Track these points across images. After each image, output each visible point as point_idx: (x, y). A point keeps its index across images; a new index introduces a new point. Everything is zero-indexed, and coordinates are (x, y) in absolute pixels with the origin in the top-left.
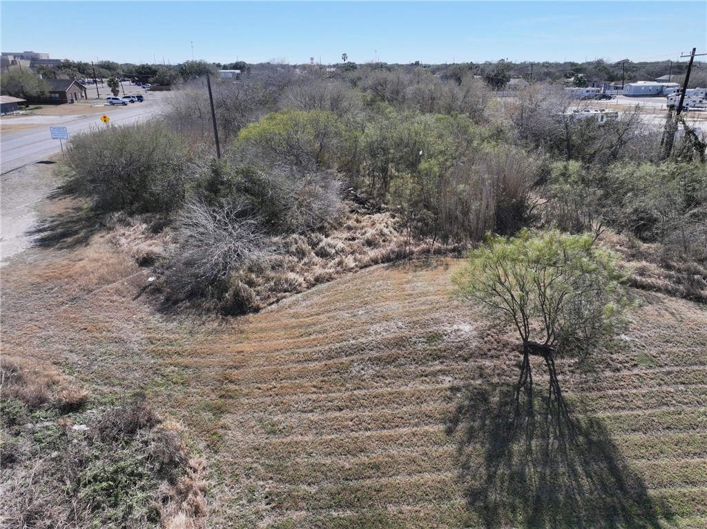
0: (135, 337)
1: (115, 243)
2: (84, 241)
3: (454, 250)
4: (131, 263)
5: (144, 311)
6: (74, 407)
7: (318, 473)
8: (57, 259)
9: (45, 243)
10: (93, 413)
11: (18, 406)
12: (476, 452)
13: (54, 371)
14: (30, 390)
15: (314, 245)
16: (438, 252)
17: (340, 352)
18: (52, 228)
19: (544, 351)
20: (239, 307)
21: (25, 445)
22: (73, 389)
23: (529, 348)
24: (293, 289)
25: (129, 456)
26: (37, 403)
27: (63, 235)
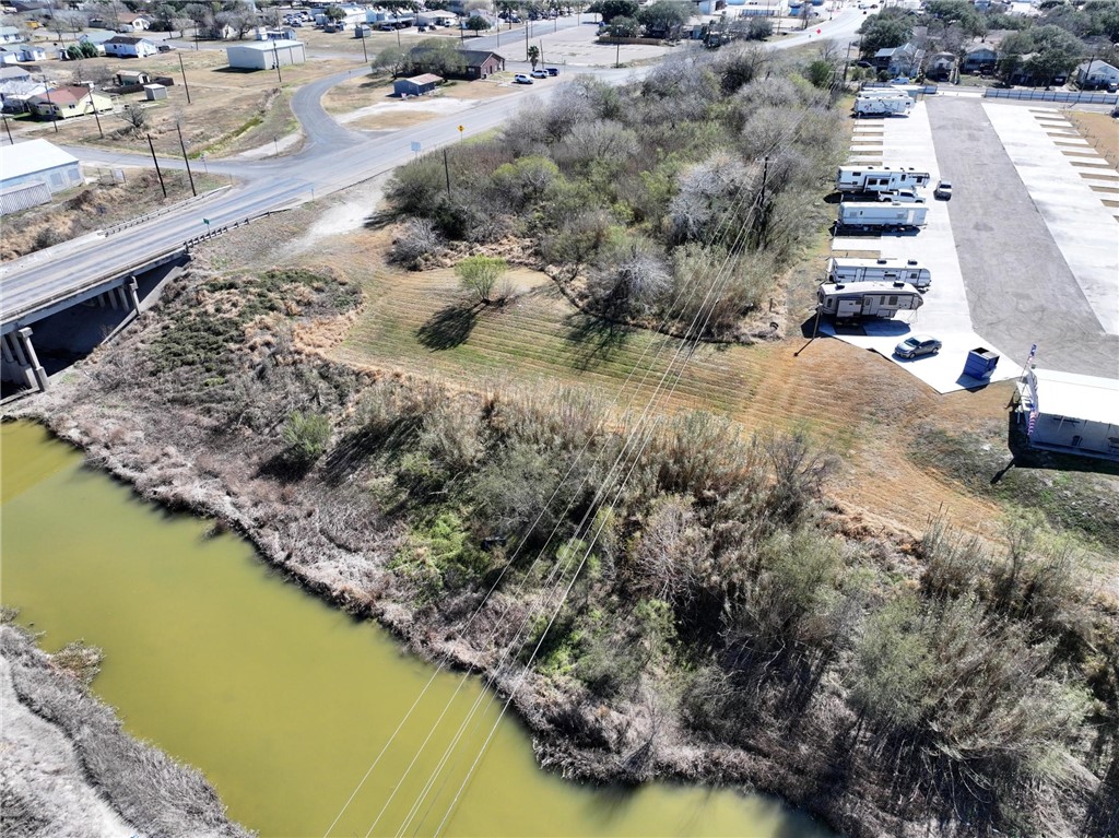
0: (372, 269)
1: (391, 231)
2: (381, 228)
4: (390, 242)
5: (382, 263)
6: (343, 284)
8: (367, 233)
9: (367, 226)
10: (347, 287)
11: (329, 279)
12: (435, 321)
13: (343, 273)
14: (333, 276)
15: (471, 249)
18: (375, 218)
19: (488, 303)
20: (415, 268)
21: (327, 289)
22: (344, 278)
23: (486, 301)
24: (443, 266)
25: (349, 298)
26: (335, 280)
27: (377, 223)
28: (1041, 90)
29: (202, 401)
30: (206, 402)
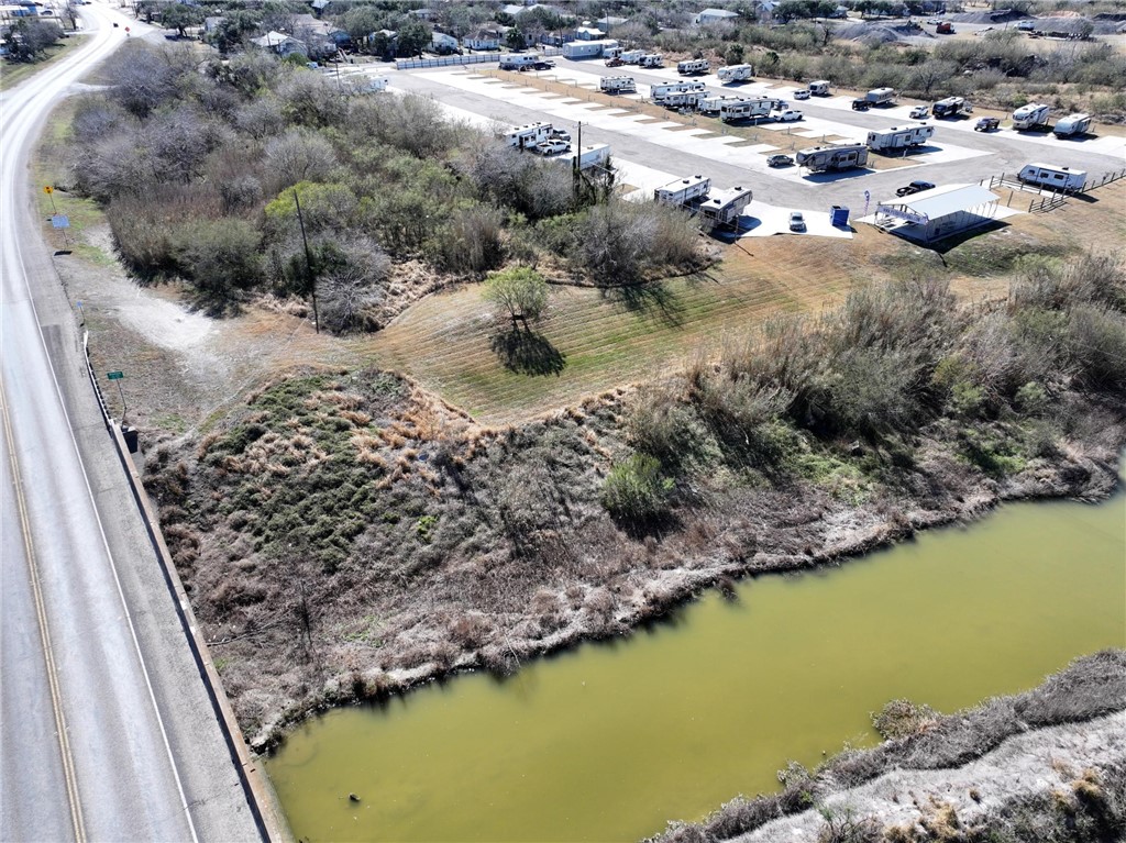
0: (339, 348)
3: (465, 279)
4: (292, 318)
5: (330, 337)
6: (346, 373)
7: (452, 372)
9: (215, 317)
10: (355, 373)
11: (326, 375)
12: (504, 354)
13: (323, 364)
14: (321, 371)
15: (388, 289)
16: (457, 281)
17: (438, 335)
19: (521, 317)
20: (374, 327)
23: (515, 318)
24: (393, 314)
26: (331, 373)
27: (218, 310)
28: (416, 59)
29: (452, 547)
30: (457, 543)
